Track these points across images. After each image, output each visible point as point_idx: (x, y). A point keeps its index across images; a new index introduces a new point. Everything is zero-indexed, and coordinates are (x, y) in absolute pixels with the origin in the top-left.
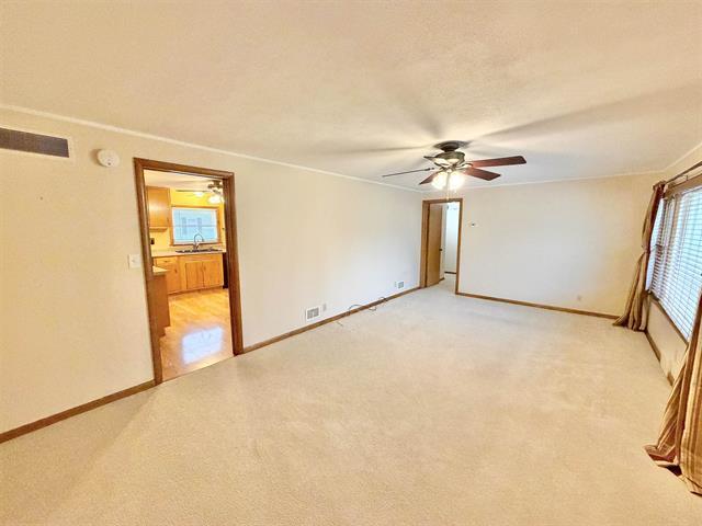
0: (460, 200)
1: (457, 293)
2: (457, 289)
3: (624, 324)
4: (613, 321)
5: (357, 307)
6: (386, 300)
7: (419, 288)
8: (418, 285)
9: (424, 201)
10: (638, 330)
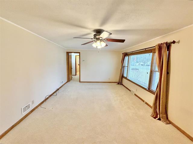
0: (79, 53)
1: (80, 82)
2: (80, 81)
3: (119, 84)
4: (117, 83)
5: (48, 96)
6: (58, 89)
7: (67, 82)
8: (67, 81)
9: (67, 52)
10: (121, 84)
